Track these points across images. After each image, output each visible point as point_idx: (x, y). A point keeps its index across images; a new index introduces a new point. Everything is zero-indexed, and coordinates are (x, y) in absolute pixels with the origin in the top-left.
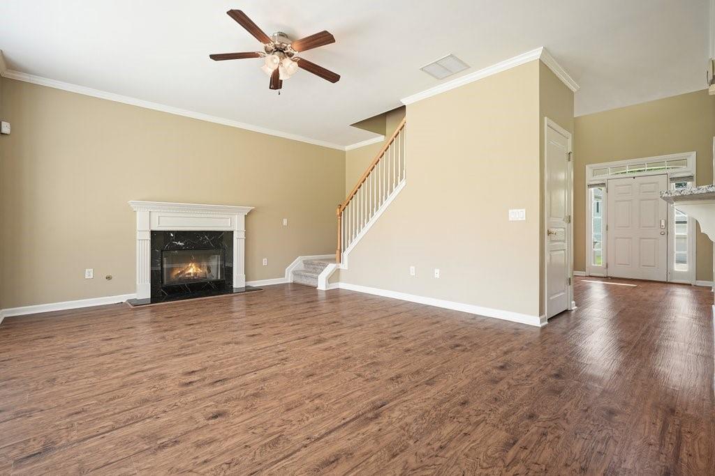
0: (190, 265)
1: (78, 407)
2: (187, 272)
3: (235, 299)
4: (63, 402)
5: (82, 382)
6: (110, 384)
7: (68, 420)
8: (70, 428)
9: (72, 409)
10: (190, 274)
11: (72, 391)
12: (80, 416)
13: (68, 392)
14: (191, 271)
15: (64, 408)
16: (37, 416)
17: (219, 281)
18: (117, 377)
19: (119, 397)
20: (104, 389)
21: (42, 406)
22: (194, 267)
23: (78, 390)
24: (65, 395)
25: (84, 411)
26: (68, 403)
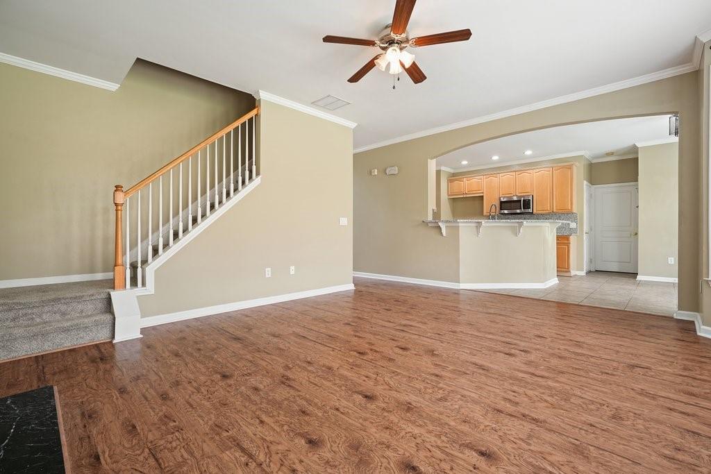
1: (604, 377)
4: (614, 387)
5: (589, 395)
6: (569, 379)
7: (615, 373)
8: (616, 369)
9: (609, 378)
11: (602, 392)
12: (607, 371)
13: (606, 393)
15: (615, 381)
16: (638, 387)
18: (557, 381)
19: (573, 368)
20: (577, 378)
21: (632, 394)
23: (596, 390)
24: (610, 392)
25: (602, 373)
26: (610, 384)
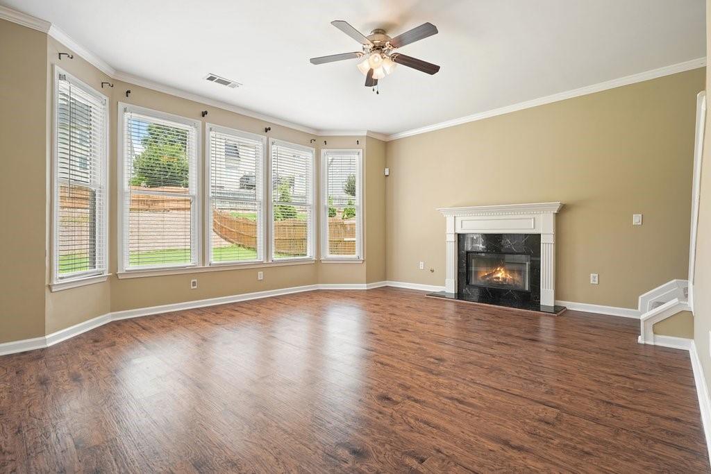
0: (498, 269)
2: (494, 276)
3: (542, 318)
10: (498, 278)
14: (499, 275)
17: (527, 292)
22: (503, 272)
